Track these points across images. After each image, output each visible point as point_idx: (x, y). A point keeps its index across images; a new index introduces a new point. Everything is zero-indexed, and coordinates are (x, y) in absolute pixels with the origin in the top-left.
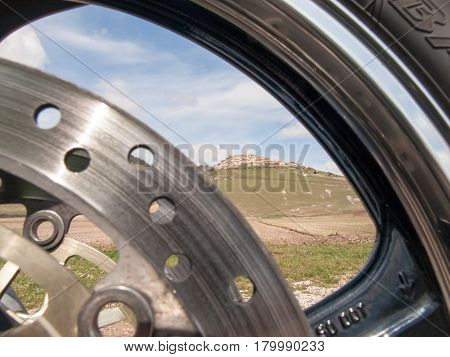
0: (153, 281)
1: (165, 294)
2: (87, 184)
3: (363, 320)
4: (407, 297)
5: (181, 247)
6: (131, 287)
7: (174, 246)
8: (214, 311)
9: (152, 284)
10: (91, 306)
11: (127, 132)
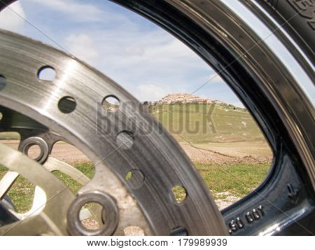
0: (118, 187)
1: (126, 197)
2: (74, 121)
3: (262, 217)
4: (293, 202)
5: (137, 165)
6: (103, 192)
7: (132, 164)
8: (159, 208)
9: (118, 190)
10: (76, 204)
11: (102, 86)
